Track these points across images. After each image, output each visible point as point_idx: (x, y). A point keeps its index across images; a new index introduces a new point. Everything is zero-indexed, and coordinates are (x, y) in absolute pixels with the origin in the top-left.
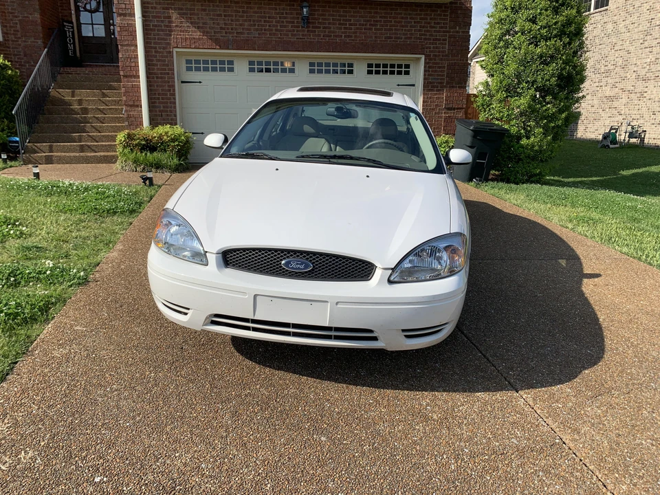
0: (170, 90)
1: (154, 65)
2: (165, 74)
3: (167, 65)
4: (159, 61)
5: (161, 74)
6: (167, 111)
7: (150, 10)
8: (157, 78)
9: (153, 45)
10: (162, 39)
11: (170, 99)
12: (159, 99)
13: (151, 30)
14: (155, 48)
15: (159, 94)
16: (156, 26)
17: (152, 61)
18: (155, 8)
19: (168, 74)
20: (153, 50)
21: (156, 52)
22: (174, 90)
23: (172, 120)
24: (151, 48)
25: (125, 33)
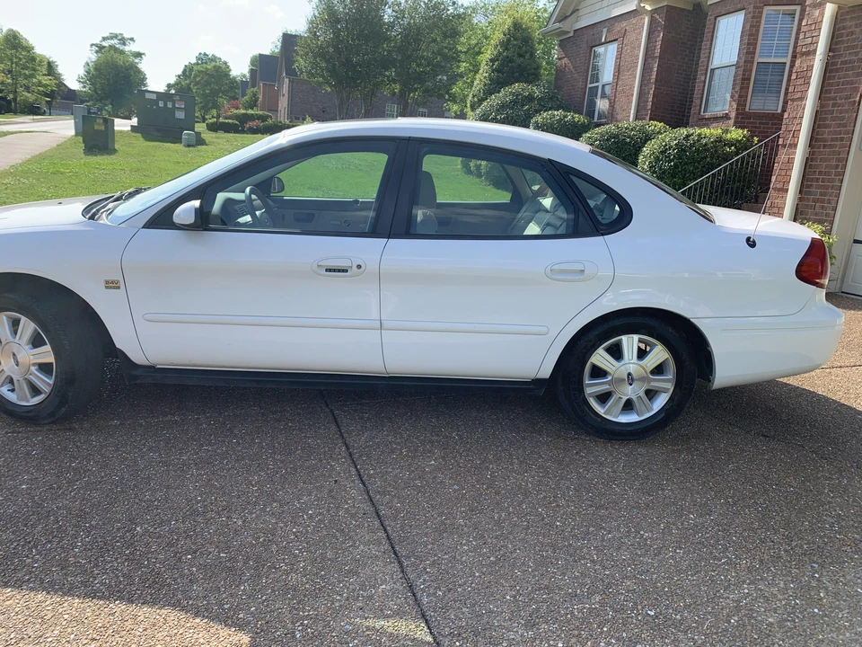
0: (837, 167)
1: (826, 126)
2: (836, 139)
3: (844, 125)
4: (833, 119)
5: (832, 140)
6: (823, 201)
7: (845, 38)
8: (825, 146)
9: (832, 95)
10: (848, 83)
11: (833, 180)
12: (817, 180)
13: (837, 70)
14: (835, 99)
15: (820, 173)
16: (845, 62)
17: (825, 119)
18: (852, 33)
19: (842, 139)
20: (831, 102)
21: (834, 105)
22: (845, 167)
23: (827, 215)
24: (830, 99)
25: (800, 81)
